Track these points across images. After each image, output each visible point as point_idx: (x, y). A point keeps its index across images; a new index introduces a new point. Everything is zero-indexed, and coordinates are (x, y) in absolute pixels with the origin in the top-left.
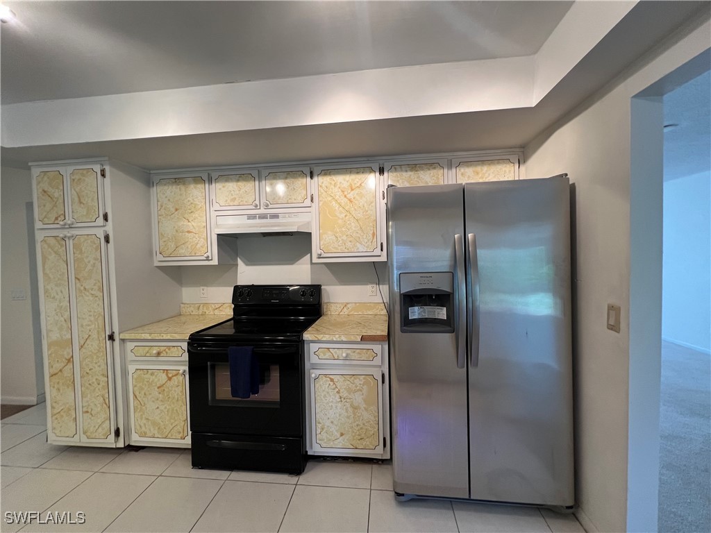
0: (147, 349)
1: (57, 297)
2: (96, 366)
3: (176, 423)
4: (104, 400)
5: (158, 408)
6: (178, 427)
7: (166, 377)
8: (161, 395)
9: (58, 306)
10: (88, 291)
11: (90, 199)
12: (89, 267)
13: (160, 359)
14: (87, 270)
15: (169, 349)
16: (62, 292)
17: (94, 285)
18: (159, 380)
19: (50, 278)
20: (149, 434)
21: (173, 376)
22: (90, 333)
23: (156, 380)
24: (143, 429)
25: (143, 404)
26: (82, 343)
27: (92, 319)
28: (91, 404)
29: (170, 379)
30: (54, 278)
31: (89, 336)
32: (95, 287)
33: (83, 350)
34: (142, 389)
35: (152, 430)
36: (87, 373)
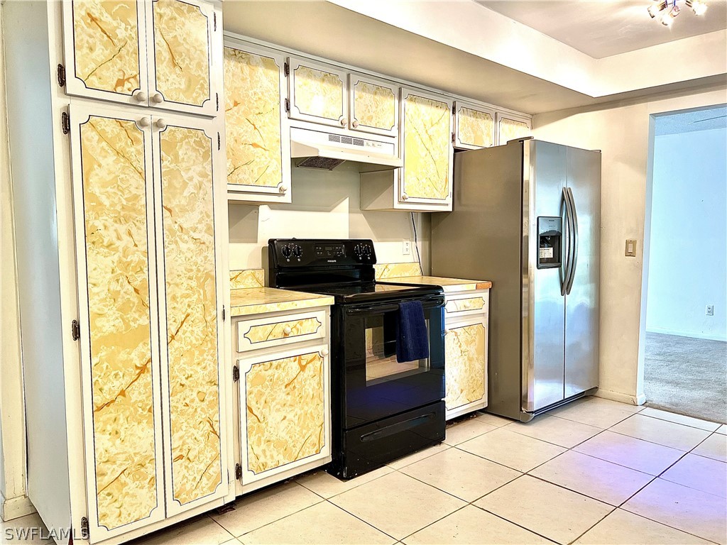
0: (270, 327)
1: (118, 243)
2: (199, 369)
3: (310, 432)
4: (212, 426)
5: (285, 418)
6: (313, 437)
7: (298, 366)
8: (289, 397)
9: (120, 262)
10: (188, 233)
11: (194, 63)
12: (191, 189)
13: (288, 341)
14: (186, 193)
15: (301, 325)
16: (130, 234)
17: (200, 222)
18: (288, 373)
19: (101, 204)
20: (271, 464)
21: (307, 363)
22: (189, 311)
23: (284, 374)
24: (262, 460)
25: (262, 420)
26: (173, 330)
27: (194, 284)
28: (189, 441)
29: (303, 368)
30: (113, 205)
31: (188, 315)
32: (200, 226)
33: (175, 344)
34: (262, 394)
35: (275, 456)
36: (183, 385)
